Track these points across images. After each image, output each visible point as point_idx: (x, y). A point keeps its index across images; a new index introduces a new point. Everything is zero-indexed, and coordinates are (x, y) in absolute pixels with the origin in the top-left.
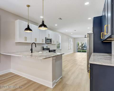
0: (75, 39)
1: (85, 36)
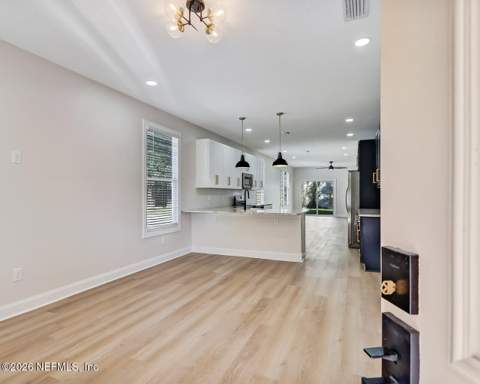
1: (330, 164)
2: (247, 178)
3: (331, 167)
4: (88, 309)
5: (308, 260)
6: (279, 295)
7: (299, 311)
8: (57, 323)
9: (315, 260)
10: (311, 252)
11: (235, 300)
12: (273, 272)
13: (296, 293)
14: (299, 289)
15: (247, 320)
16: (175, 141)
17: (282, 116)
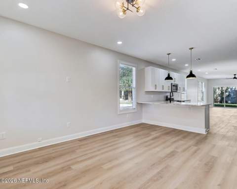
0: (209, 81)
1: (234, 76)
2: (174, 86)
3: (235, 78)
4: (92, 142)
5: (210, 133)
6: (184, 150)
7: (195, 162)
8: (80, 146)
9: (215, 134)
10: (214, 129)
11: (158, 149)
12: (184, 137)
13: (195, 152)
14: (198, 149)
15: (161, 161)
16: (134, 69)
17: (192, 50)
